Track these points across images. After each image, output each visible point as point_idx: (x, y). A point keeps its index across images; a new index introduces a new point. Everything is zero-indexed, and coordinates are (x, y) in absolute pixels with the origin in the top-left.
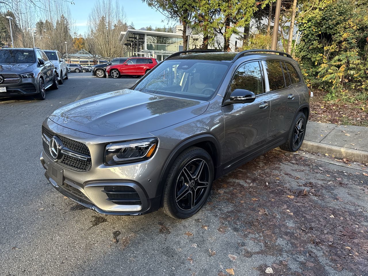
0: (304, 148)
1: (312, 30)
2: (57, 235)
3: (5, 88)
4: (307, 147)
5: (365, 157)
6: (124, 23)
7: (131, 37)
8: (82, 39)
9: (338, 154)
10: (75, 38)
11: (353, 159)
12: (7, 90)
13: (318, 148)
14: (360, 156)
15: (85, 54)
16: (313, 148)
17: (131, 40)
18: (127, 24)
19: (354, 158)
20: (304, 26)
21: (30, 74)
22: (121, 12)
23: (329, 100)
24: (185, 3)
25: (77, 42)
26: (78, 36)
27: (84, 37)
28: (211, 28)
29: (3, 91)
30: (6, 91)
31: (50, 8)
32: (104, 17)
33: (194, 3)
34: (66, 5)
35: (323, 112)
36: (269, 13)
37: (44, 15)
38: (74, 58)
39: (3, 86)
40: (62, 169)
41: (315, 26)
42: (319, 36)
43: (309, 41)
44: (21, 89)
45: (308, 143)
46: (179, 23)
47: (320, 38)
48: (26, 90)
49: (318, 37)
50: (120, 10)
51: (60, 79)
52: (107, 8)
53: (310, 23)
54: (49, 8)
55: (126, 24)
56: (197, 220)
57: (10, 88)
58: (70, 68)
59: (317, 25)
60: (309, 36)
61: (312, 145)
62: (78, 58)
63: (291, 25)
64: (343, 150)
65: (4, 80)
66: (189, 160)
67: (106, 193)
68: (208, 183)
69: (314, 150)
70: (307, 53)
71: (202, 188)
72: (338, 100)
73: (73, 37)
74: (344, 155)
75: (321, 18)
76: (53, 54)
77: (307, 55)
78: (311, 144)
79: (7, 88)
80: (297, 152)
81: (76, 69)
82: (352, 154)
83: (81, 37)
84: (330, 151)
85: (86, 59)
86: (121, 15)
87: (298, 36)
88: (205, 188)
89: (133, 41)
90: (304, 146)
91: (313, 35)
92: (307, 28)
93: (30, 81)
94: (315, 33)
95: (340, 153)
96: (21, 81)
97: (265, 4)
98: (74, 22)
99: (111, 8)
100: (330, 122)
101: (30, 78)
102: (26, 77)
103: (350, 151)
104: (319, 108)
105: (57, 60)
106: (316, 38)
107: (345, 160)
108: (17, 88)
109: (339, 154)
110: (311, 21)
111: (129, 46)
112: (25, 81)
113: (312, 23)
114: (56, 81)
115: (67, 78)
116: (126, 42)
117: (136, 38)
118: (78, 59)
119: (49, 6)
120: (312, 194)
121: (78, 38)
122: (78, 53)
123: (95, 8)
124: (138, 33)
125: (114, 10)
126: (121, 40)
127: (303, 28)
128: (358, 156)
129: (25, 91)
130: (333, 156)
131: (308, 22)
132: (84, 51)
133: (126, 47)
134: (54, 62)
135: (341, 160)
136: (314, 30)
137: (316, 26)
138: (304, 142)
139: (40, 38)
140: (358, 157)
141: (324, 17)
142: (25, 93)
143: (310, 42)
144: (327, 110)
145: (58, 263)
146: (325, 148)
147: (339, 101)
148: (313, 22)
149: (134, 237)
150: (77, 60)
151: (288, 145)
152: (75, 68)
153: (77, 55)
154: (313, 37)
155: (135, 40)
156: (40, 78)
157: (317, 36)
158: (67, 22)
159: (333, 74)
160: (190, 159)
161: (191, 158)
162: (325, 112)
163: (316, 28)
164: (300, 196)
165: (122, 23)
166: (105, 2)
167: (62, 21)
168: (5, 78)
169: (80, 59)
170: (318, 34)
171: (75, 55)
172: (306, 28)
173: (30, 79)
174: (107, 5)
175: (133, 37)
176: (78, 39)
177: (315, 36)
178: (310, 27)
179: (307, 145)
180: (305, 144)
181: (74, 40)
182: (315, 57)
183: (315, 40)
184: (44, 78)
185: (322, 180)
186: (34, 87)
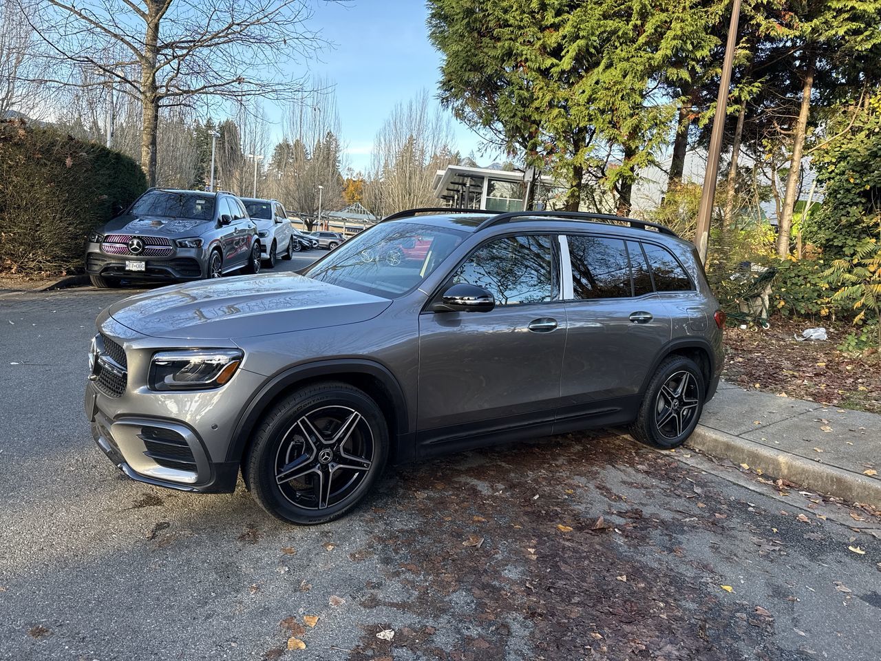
0: (698, 444)
1: (847, 180)
2: (64, 510)
3: (144, 263)
4: (704, 444)
5: (832, 481)
6: (454, 152)
7: (456, 181)
8: (361, 181)
9: (771, 466)
10: (348, 179)
11: (805, 484)
12: (146, 268)
13: (728, 447)
14: (821, 478)
15: (361, 213)
16: (717, 446)
17: (455, 189)
18: (461, 154)
19: (806, 482)
20: (830, 170)
21: (195, 241)
22: (445, 129)
23: (850, 348)
24: (515, 114)
25: (351, 188)
26: (354, 175)
27: (366, 178)
28: (567, 167)
29: (139, 269)
30: (144, 269)
31: (301, 115)
32: (415, 137)
33: (538, 114)
34: (334, 112)
35: (816, 375)
36: (736, 139)
37: (289, 130)
38: (335, 220)
39: (141, 260)
40: (96, 393)
41: (853, 171)
42: (865, 194)
43: (841, 207)
44: (173, 269)
45: (707, 433)
46: (506, 155)
47: (869, 200)
48: (183, 270)
49: (863, 197)
50: (444, 124)
51: (269, 257)
52: (416, 119)
53: (842, 164)
54: (299, 116)
55: (458, 153)
56: (325, 534)
57: (153, 265)
58: (317, 241)
59: (858, 169)
60: (840, 193)
61: (716, 441)
62: (344, 220)
63: (791, 167)
64: (783, 459)
65: (144, 249)
66: (313, 403)
67: (145, 441)
68: (370, 463)
69: (718, 452)
70: (835, 234)
71: (356, 471)
72: (870, 352)
73: (345, 178)
74: (786, 472)
75: (867, 153)
76: (264, 207)
77: (835, 237)
78: (714, 436)
79: (146, 265)
80: (673, 450)
81: (332, 243)
82: (803, 470)
83: (361, 178)
84: (755, 458)
85: (360, 223)
86: (444, 134)
87: (812, 192)
88: (362, 473)
89: (459, 191)
90: (699, 440)
91: (850, 193)
92: (837, 174)
93: (192, 253)
94: (853, 187)
95: (777, 465)
96: (175, 253)
97: (706, 117)
98: (346, 146)
99: (425, 119)
100: (811, 399)
101: (193, 247)
102: (186, 246)
103: (800, 463)
104: (810, 365)
105: (270, 218)
106: (858, 200)
107: (780, 482)
108: (164, 266)
109: (773, 468)
110: (846, 158)
111: (451, 201)
112: (182, 253)
113: (848, 163)
114: (256, 261)
115: (287, 258)
116: (445, 193)
117: (464, 185)
118: (343, 223)
119: (301, 112)
120: (620, 533)
121: (354, 179)
122: (347, 210)
123: (391, 119)
124: (471, 173)
125: (431, 124)
126: (435, 189)
127: (827, 175)
128: (817, 476)
129: (178, 272)
130: (760, 471)
131: (839, 162)
132: (358, 207)
133: (445, 203)
134: (261, 224)
135: (770, 482)
136: (852, 181)
137: (857, 172)
138: (699, 430)
139: (280, 175)
140: (816, 480)
141: (875, 149)
142: (178, 276)
143: (842, 209)
144: (827, 372)
145: (35, 549)
146: (741, 451)
147: (872, 354)
148: (851, 161)
149: (187, 537)
150: (341, 224)
151: (642, 428)
152: (330, 240)
153: (344, 214)
154: (850, 196)
155: (463, 189)
156: (214, 249)
157: (859, 194)
158: (337, 146)
159: (858, 286)
160: (316, 402)
161: (320, 401)
162: (822, 375)
163: (857, 175)
164: (586, 531)
165: (450, 152)
166: (414, 107)
167: (328, 144)
168: (148, 245)
169: (347, 224)
170: (862, 189)
171: (339, 214)
172: (833, 174)
173: (193, 250)
174: (417, 114)
175: (461, 181)
176: (354, 181)
177: (855, 194)
178: (843, 173)
179: (704, 437)
180: (699, 435)
181: (345, 183)
182: (854, 246)
183: (856, 204)
184: (224, 251)
185: (675, 511)
186: (198, 266)
